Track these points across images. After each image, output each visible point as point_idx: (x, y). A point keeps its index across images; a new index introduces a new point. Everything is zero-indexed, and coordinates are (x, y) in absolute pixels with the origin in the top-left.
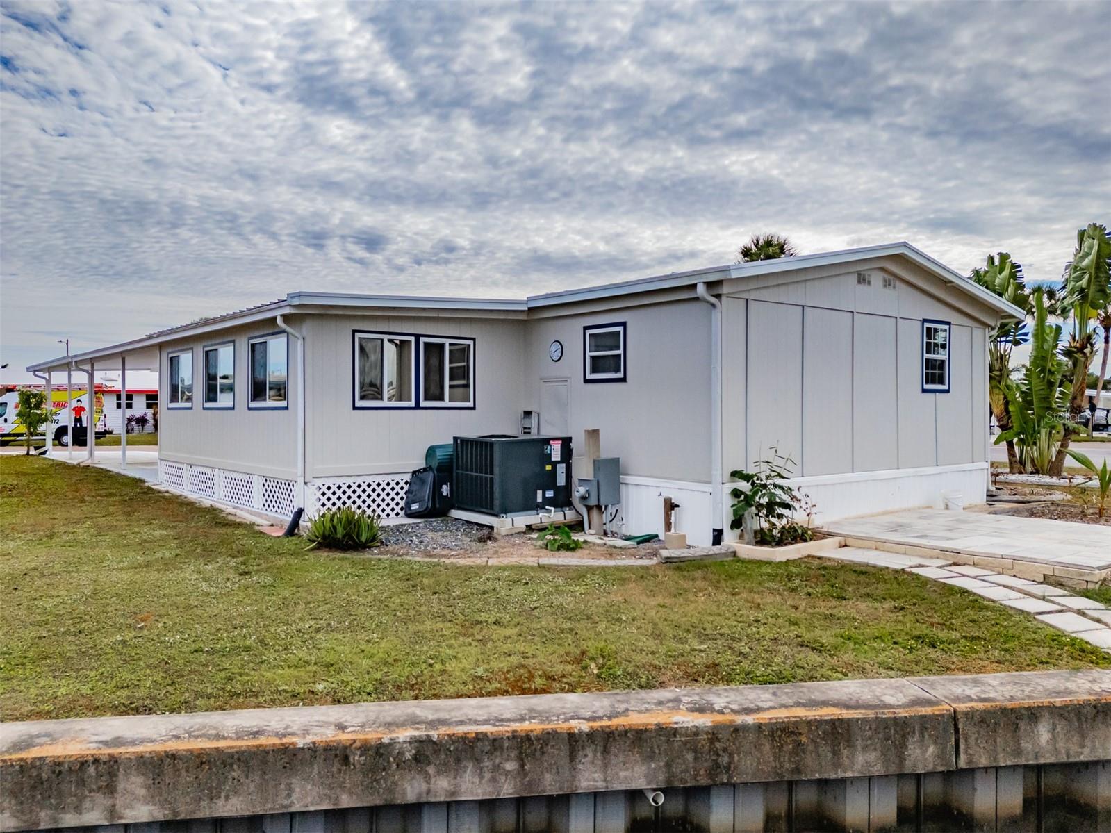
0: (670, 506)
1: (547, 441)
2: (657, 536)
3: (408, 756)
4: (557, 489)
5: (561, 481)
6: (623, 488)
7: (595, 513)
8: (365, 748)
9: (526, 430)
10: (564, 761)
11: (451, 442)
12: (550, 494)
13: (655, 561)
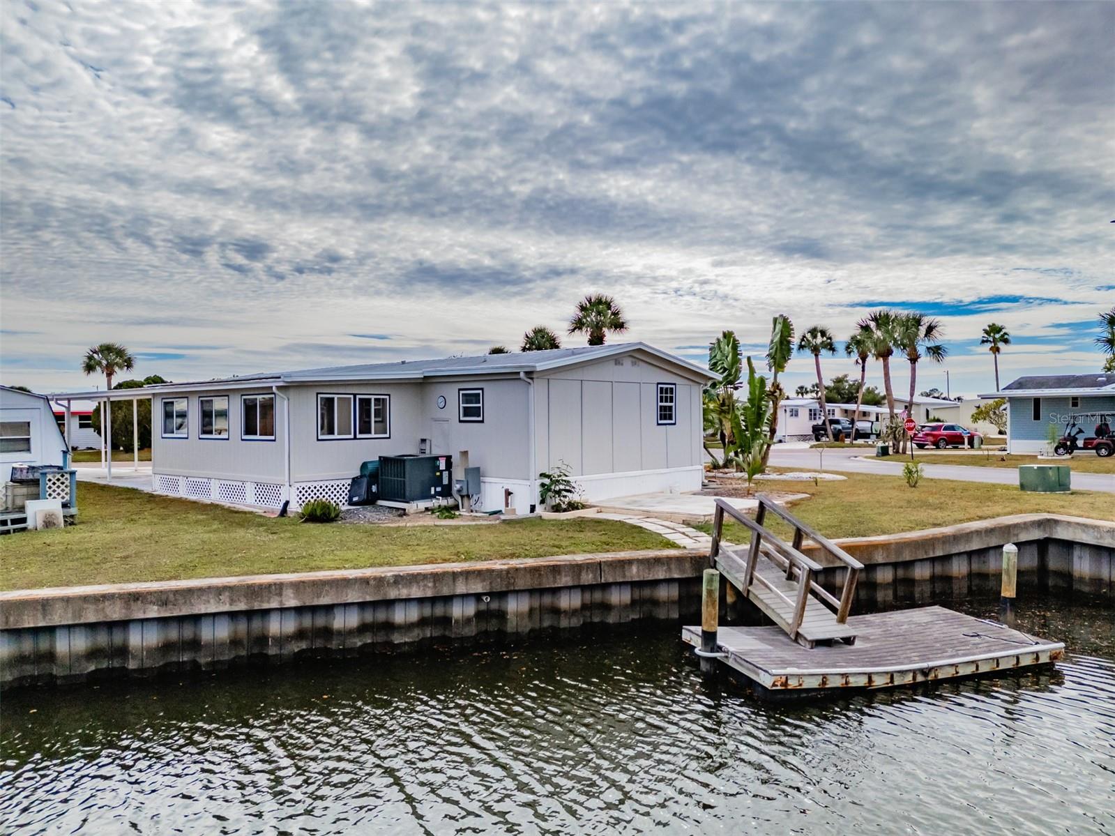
0: (508, 493)
1: (437, 458)
2: (501, 511)
3: (391, 581)
4: (443, 487)
5: (445, 481)
6: (482, 484)
7: (466, 500)
8: (375, 578)
9: (423, 451)
10: (451, 583)
11: (378, 459)
12: (439, 489)
13: (498, 522)
